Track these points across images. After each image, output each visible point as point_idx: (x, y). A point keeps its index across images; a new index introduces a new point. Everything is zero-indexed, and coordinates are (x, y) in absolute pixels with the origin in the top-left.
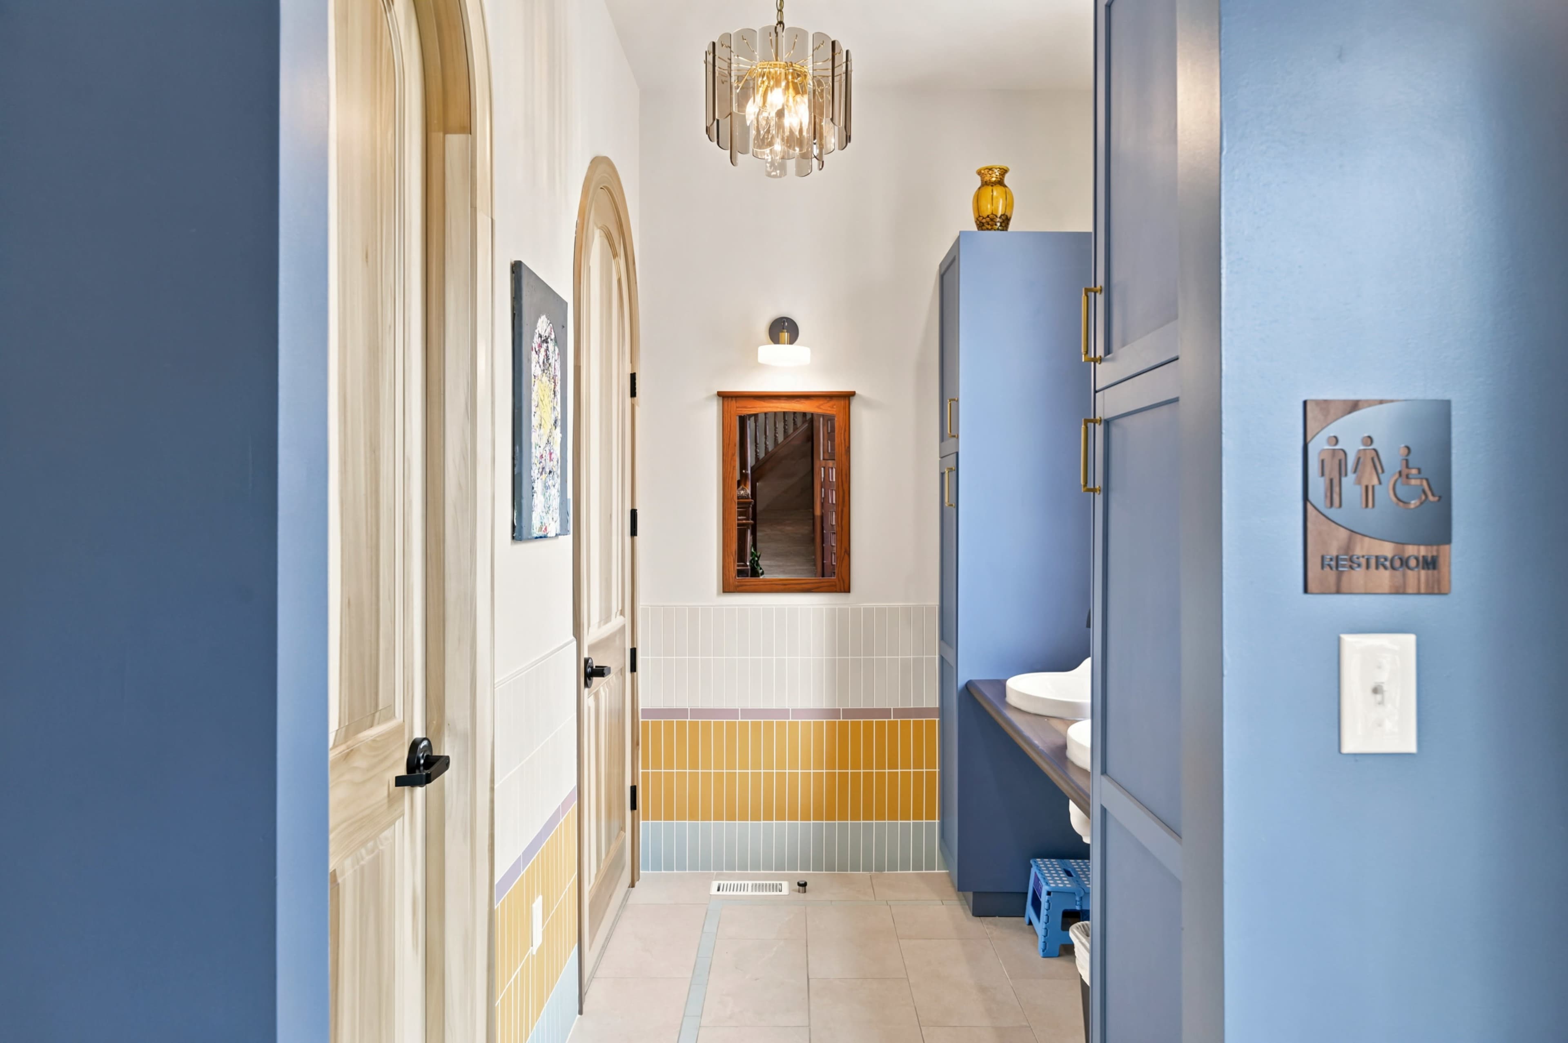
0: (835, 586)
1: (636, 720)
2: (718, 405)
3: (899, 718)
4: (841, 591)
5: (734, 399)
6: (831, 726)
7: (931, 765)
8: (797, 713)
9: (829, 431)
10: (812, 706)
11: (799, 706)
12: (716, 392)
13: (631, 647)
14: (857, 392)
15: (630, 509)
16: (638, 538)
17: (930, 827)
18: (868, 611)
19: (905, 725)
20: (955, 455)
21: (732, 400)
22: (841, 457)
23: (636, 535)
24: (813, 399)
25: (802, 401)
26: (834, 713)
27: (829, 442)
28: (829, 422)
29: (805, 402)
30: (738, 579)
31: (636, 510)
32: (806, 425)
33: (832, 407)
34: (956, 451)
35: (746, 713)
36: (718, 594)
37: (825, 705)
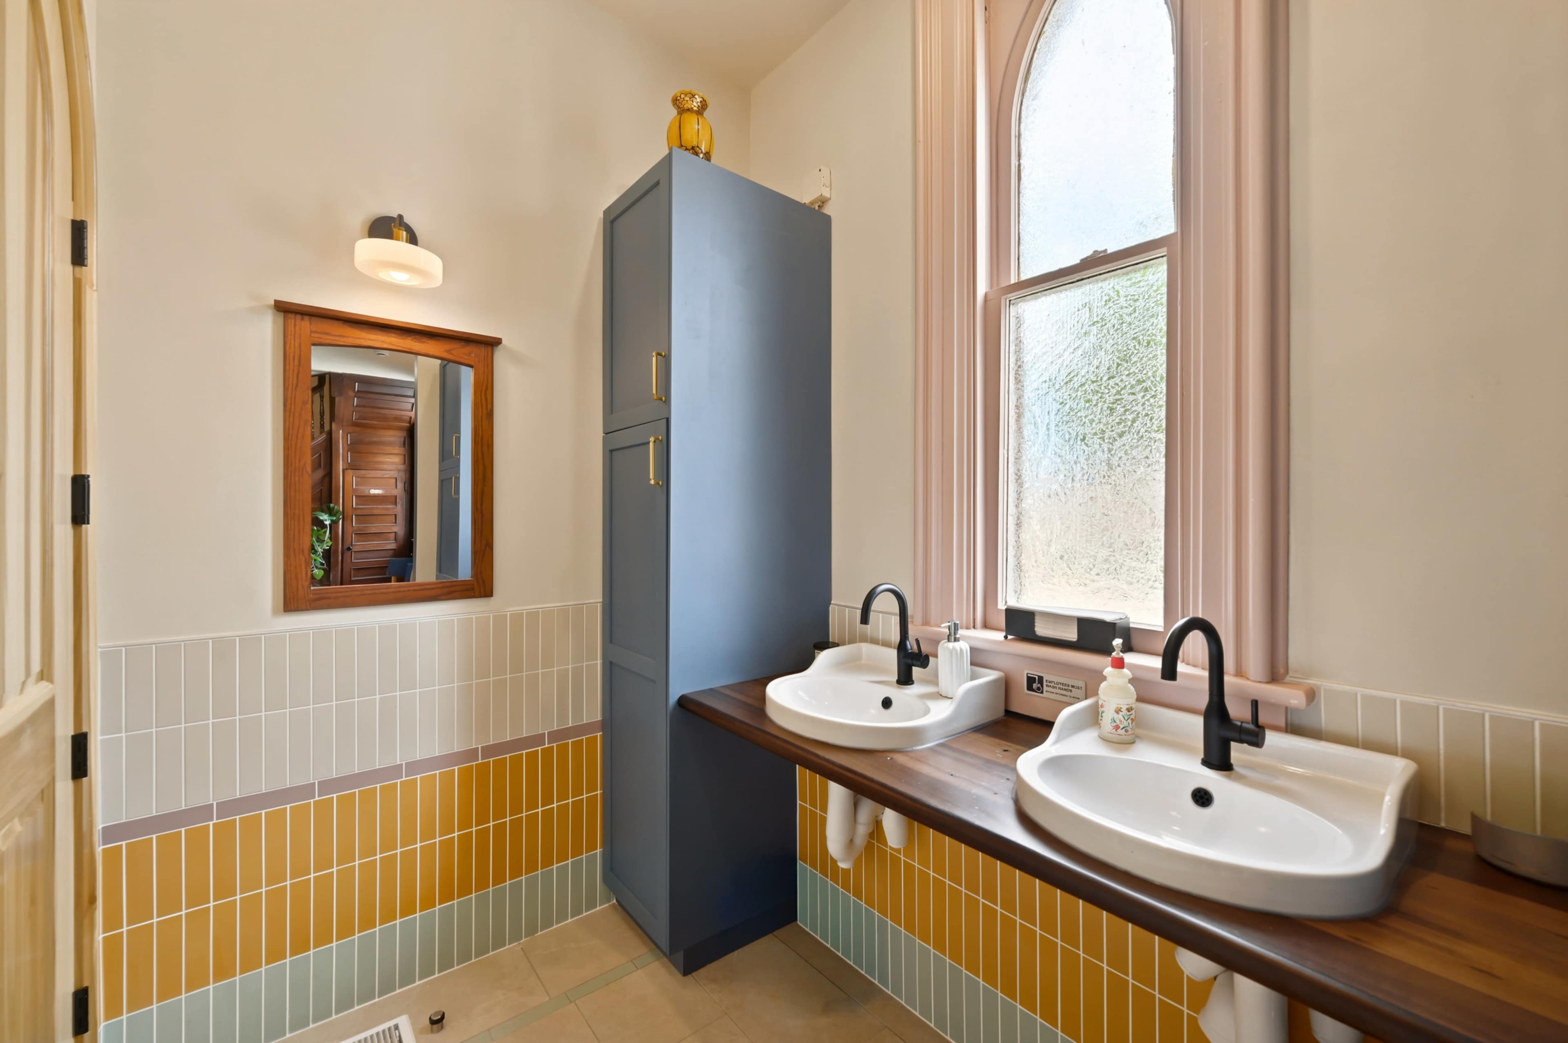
0: (473, 589)
1: (86, 851)
2: (275, 322)
3: (554, 743)
4: (480, 596)
5: (306, 318)
6: (465, 775)
7: (592, 788)
8: (413, 767)
9: (349, 443)
10: (437, 752)
11: (419, 755)
12: (273, 303)
13: (72, 733)
14: (503, 341)
15: (71, 473)
16: (90, 529)
17: (591, 860)
18: (517, 618)
19: (563, 749)
20: (665, 421)
21: (302, 319)
22: (482, 421)
23: (88, 523)
24: (439, 340)
25: (423, 340)
26: (471, 754)
27: (349, 453)
28: (349, 435)
29: (427, 341)
30: (314, 590)
31: (88, 476)
32: (324, 436)
33: (469, 354)
34: (667, 416)
35: (327, 786)
36: (275, 613)
37: (457, 747)
